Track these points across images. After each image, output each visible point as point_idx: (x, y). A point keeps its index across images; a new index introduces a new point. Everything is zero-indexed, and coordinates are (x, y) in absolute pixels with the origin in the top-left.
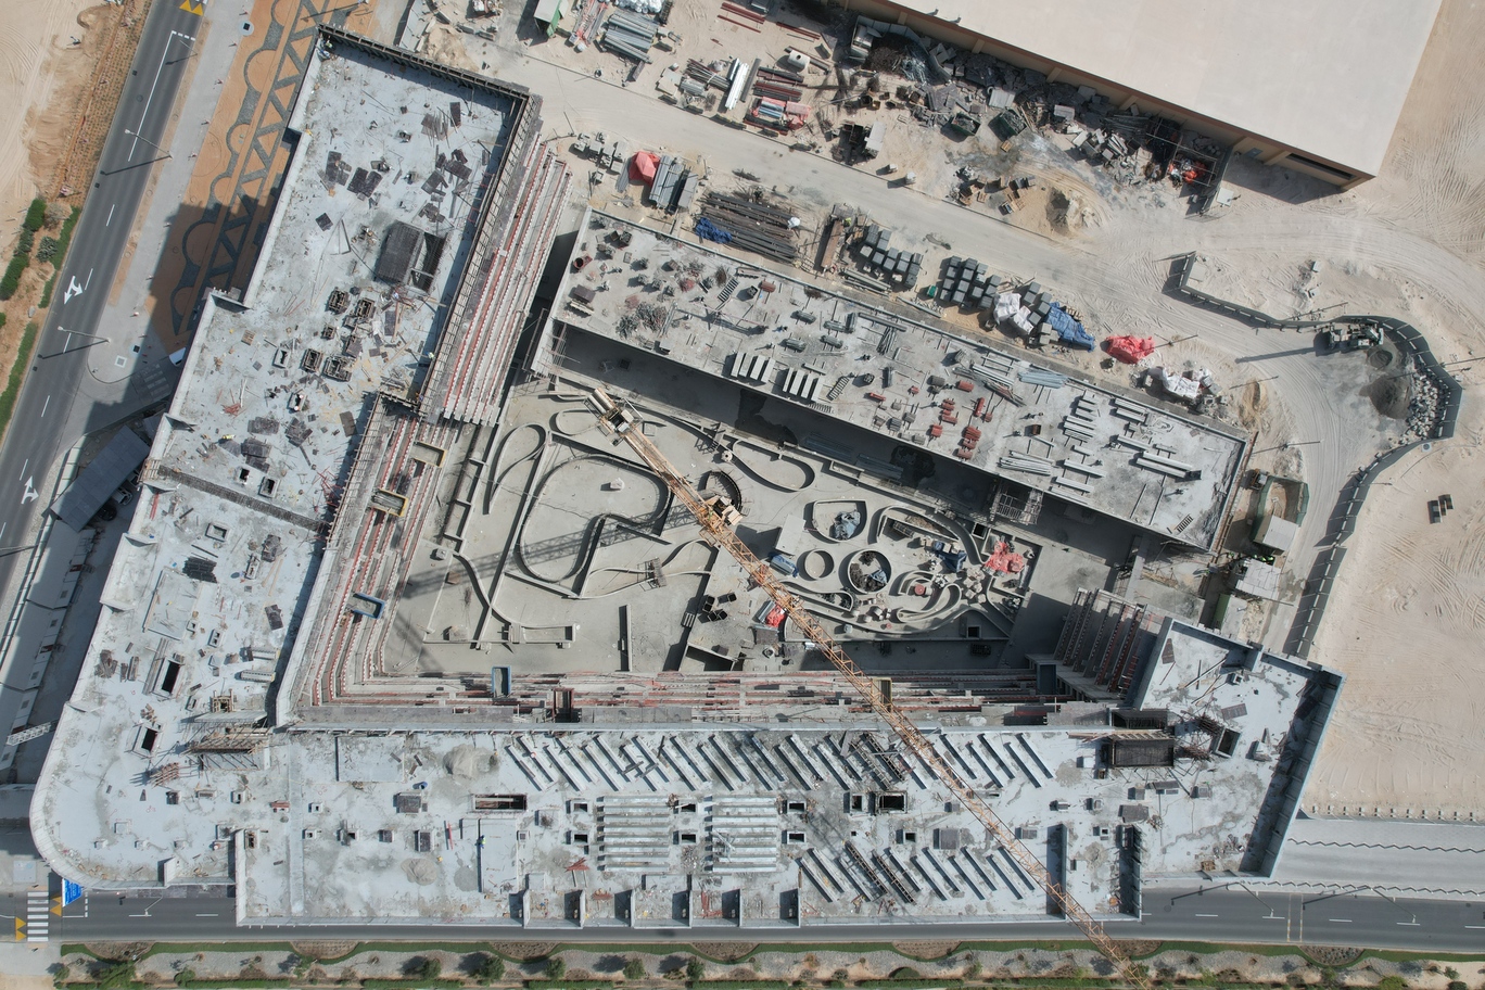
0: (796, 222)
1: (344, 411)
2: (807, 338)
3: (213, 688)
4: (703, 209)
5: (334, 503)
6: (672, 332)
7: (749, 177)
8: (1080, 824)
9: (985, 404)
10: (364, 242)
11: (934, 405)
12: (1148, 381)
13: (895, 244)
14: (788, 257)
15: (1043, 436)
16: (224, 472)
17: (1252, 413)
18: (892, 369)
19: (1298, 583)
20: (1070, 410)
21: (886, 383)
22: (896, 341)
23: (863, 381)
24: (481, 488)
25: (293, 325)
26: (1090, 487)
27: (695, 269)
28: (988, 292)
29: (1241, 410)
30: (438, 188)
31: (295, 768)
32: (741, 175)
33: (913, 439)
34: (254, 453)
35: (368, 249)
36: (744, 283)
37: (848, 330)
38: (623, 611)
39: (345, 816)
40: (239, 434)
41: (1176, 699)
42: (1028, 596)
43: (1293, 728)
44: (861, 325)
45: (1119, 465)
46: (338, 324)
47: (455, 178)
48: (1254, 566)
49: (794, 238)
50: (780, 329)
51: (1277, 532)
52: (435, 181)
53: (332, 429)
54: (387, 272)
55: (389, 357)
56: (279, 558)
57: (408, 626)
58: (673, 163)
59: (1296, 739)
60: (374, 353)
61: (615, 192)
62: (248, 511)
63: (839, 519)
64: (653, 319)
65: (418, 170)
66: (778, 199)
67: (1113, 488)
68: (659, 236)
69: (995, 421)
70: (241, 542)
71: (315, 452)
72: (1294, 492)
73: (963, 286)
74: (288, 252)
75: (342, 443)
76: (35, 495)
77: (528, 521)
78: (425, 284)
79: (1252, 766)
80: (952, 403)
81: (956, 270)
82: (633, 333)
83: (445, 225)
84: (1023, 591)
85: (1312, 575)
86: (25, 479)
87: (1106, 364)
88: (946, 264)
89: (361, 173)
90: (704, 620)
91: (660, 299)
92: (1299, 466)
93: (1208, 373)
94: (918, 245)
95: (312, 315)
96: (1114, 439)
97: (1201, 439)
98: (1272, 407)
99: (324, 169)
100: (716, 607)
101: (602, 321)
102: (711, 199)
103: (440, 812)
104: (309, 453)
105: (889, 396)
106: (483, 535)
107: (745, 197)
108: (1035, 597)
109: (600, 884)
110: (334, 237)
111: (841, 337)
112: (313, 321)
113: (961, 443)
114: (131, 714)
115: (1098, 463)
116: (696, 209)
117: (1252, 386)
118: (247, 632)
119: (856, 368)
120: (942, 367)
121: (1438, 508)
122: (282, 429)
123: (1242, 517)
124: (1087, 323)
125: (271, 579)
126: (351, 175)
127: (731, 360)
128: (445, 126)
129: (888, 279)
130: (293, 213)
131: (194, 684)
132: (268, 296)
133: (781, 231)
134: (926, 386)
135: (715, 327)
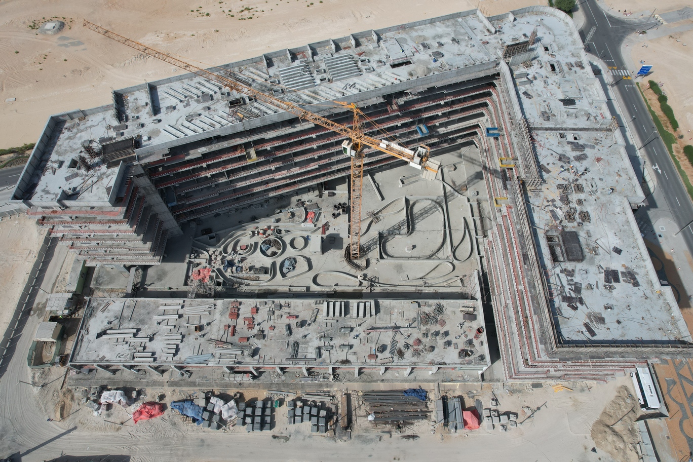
0: (371, 418)
1: (550, 174)
2: (340, 336)
3: (535, 69)
4: (427, 407)
5: (532, 139)
6: (415, 315)
7: (408, 437)
8: (145, 116)
9: (230, 334)
10: (591, 248)
11: (259, 324)
12: (134, 394)
13: (307, 426)
14: (367, 396)
15: (193, 328)
16: (584, 138)
17: (65, 399)
18: (288, 334)
19: (35, 313)
20: (180, 347)
21: (289, 327)
22: (289, 351)
23: (302, 324)
25: (598, 200)
26: (162, 308)
27: (417, 353)
28: (243, 413)
29: (72, 399)
30: (573, 286)
31: (486, 54)
32: (414, 437)
33: (266, 303)
34: (576, 146)
35: (587, 245)
36: (387, 354)
37: (319, 348)
38: (383, 198)
39: (459, 46)
40: (587, 151)
41: (104, 174)
42: (187, 260)
43: (39, 178)
44: (312, 354)
45: (146, 326)
46: (578, 208)
47: (568, 295)
49: (368, 409)
50: (357, 336)
51: (48, 330)
52: (578, 289)
53: (551, 165)
54: (571, 238)
55: (545, 200)
56: (540, 114)
57: (472, 163)
58: (456, 428)
59: (38, 175)
60: (553, 201)
61: (480, 398)
62: (564, 126)
63: (294, 268)
64: (427, 319)
65: (589, 292)
66: (386, 430)
67: (149, 313)
68: (445, 364)
69: (222, 326)
70: (559, 115)
71: (552, 154)
72: (37, 360)
73: (258, 412)
74: (624, 231)
75: (543, 162)
77: (443, 220)
78: (549, 239)
79: (61, 159)
80: (249, 328)
81: (265, 422)
82: (434, 307)
83: (558, 270)
84: (190, 263)
85: (27, 319)
87: (162, 397)
88: (272, 425)
89: (617, 280)
90: (345, 204)
91: (428, 330)
92: (34, 377)
93: (95, 414)
94: (293, 431)
95: (592, 208)
96: (151, 339)
97: (98, 356)
98: (51, 407)
99: (636, 276)
100: (341, 211)
101: (454, 309)
102: (425, 415)
103: (424, 56)
104: (554, 153)
105: (285, 320)
107: (405, 424)
108: (182, 261)
109: (350, 52)
110: (607, 245)
111: (321, 344)
112: (590, 205)
113: (239, 309)
114: (559, 54)
115: (159, 323)
116: (431, 406)
117: (65, 415)
118: (535, 88)
119: (308, 330)
120: (259, 346)
122: (572, 159)
123: (70, 338)
124: (178, 419)
125: (538, 107)
126: (621, 279)
127: (378, 310)
128: (592, 321)
129: (305, 402)
130: (636, 250)
131: (543, 68)
132: (618, 209)
133: (377, 409)
134: (266, 333)
135: (393, 325)
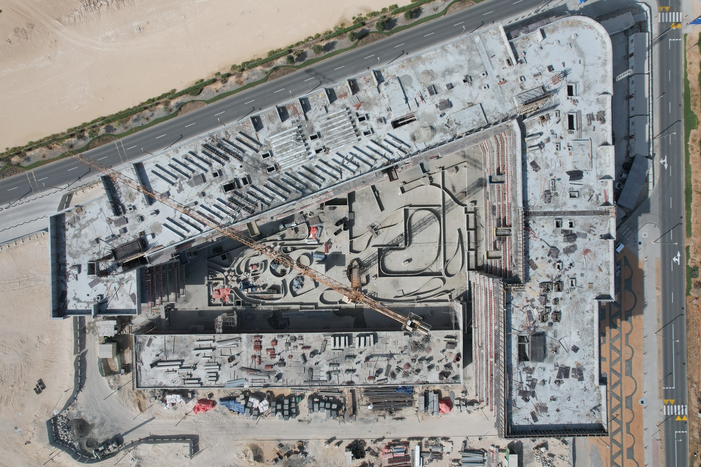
0: (370, 407)
1: (537, 270)
2: (345, 363)
3: (551, 124)
4: (412, 398)
5: (527, 226)
6: (406, 343)
7: (398, 419)
8: (143, 209)
9: (257, 363)
10: (554, 347)
11: (279, 354)
12: (190, 395)
13: (324, 414)
14: (367, 392)
15: (226, 358)
16: (580, 223)
17: (139, 398)
18: (303, 363)
19: (89, 331)
20: (219, 373)
21: (304, 356)
22: (306, 376)
23: (314, 353)
24: (465, 239)
25: (573, 299)
26: (197, 344)
27: (406, 375)
28: (274, 408)
29: (144, 397)
30: (530, 382)
31: (501, 102)
32: (402, 418)
33: (282, 336)
34: (570, 236)
35: (551, 344)
36: (382, 376)
37: (329, 373)
38: (382, 208)
39: (471, 88)
40: (579, 242)
41: (122, 279)
42: (206, 282)
43: (66, 285)
44: (324, 377)
45: (188, 357)
46: (553, 307)
47: (524, 389)
48: (112, 333)
49: (368, 400)
50: (359, 362)
51: (108, 351)
52: (533, 384)
53: (540, 260)
54: (540, 337)
55: (525, 300)
56: (542, 193)
57: (475, 166)
58: (433, 413)
59: (62, 281)
60: (533, 300)
61: (454, 390)
62: (564, 209)
63: (302, 285)
64: (416, 346)
65: (542, 387)
66: (381, 414)
67: (187, 347)
68: (427, 383)
69: (250, 357)
70: (562, 194)
71: (543, 247)
72: (107, 370)
73: (286, 407)
74: (587, 330)
75: (532, 256)
76: (662, 161)
77: (439, 233)
78: (521, 339)
79: (77, 262)
80: (271, 358)
81: (292, 412)
82: (423, 336)
83: (521, 368)
84: (209, 283)
85: (85, 337)
86: (668, 167)
87: (211, 395)
88: (297, 413)
89: (567, 376)
90: (345, 219)
91: (416, 356)
92: (109, 383)
93: (165, 408)
94: (313, 417)
95: (566, 306)
96: (195, 368)
97: (157, 382)
98: (131, 404)
99: (584, 372)
100: (342, 226)
101: (439, 337)
102: (411, 403)
103: (429, 107)
104: (546, 246)
105: (300, 351)
106: (457, 219)
107: (396, 410)
108: (203, 283)
109: (345, 101)
110: (568, 344)
111: (331, 369)
112: (564, 304)
113: (261, 342)
114: (582, 99)
115: (198, 355)
116: (416, 396)
117: (143, 409)
118: (545, 155)
119: (319, 358)
120: (282, 372)
121: (40, 387)
122: (561, 251)
123: (126, 351)
124: (226, 410)
125: (543, 183)
126: (571, 374)
127: (375, 341)
128: (537, 410)
129: (320, 398)
130: (591, 348)
131: (560, 123)
132: (588, 307)
133: (375, 401)
134: (286, 361)
135: (388, 352)
